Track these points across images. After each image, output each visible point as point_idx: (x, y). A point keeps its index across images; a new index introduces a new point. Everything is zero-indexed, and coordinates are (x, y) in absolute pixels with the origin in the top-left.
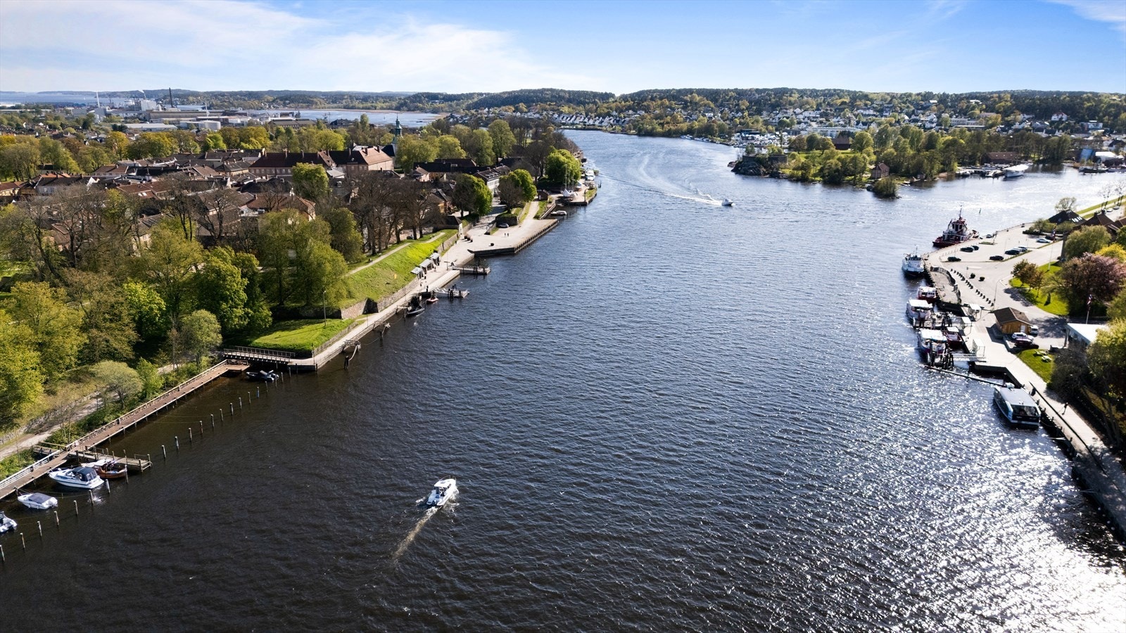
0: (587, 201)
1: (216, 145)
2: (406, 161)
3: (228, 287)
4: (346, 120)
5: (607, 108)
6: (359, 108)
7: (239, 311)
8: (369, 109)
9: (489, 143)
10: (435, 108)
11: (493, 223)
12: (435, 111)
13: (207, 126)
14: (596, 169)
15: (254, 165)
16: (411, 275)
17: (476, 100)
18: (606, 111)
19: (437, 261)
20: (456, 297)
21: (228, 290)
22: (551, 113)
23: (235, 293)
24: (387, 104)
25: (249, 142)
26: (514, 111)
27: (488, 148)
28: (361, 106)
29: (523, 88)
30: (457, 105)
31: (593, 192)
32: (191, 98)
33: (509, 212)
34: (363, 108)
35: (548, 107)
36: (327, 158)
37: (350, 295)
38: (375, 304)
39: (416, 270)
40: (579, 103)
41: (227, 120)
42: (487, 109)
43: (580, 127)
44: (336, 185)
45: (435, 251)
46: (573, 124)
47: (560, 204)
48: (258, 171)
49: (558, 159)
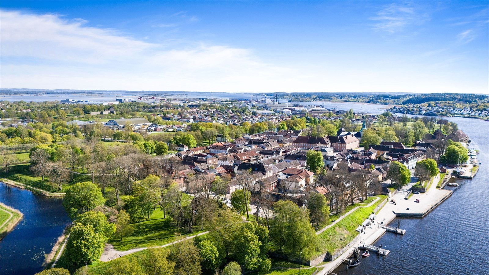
0: (472, 176)
1: (283, 128)
2: (366, 143)
3: (250, 248)
4: (343, 111)
5: (484, 106)
6: (351, 102)
7: (254, 260)
8: (355, 102)
9: (412, 133)
10: (386, 102)
11: (410, 190)
12: (386, 104)
13: (286, 112)
14: (478, 150)
15: (294, 142)
16: (356, 233)
17: (408, 98)
18: (483, 107)
19: (373, 220)
20: (381, 255)
21: (249, 249)
22: (449, 108)
23: (254, 250)
24: (364, 100)
25: (297, 126)
26: (428, 106)
27: (411, 136)
28: (352, 101)
29: (434, 93)
30: (398, 101)
31: (477, 169)
32: (285, 97)
33: (421, 184)
34: (353, 102)
35: (447, 104)
36: (327, 140)
37: (318, 250)
38: (331, 256)
39: (360, 228)
40: (466, 102)
41: (294, 109)
42: (413, 105)
43: (466, 116)
44: (327, 159)
45: (373, 213)
46: (462, 114)
47: (454, 177)
48: (295, 144)
49: (454, 149)
